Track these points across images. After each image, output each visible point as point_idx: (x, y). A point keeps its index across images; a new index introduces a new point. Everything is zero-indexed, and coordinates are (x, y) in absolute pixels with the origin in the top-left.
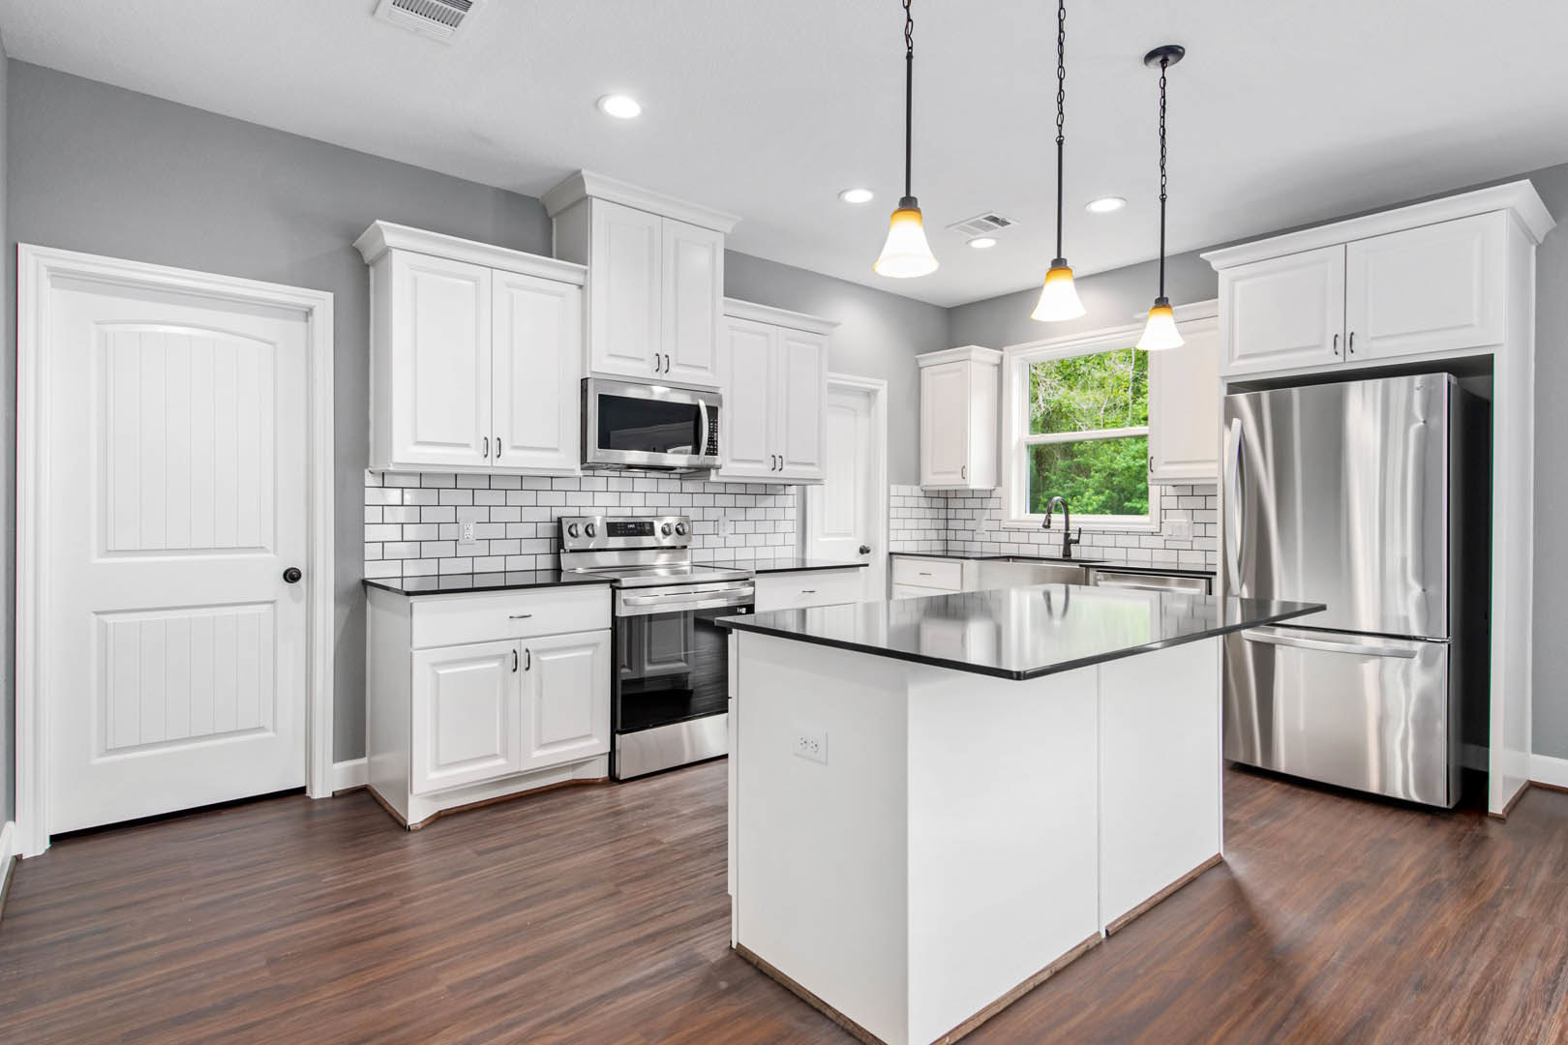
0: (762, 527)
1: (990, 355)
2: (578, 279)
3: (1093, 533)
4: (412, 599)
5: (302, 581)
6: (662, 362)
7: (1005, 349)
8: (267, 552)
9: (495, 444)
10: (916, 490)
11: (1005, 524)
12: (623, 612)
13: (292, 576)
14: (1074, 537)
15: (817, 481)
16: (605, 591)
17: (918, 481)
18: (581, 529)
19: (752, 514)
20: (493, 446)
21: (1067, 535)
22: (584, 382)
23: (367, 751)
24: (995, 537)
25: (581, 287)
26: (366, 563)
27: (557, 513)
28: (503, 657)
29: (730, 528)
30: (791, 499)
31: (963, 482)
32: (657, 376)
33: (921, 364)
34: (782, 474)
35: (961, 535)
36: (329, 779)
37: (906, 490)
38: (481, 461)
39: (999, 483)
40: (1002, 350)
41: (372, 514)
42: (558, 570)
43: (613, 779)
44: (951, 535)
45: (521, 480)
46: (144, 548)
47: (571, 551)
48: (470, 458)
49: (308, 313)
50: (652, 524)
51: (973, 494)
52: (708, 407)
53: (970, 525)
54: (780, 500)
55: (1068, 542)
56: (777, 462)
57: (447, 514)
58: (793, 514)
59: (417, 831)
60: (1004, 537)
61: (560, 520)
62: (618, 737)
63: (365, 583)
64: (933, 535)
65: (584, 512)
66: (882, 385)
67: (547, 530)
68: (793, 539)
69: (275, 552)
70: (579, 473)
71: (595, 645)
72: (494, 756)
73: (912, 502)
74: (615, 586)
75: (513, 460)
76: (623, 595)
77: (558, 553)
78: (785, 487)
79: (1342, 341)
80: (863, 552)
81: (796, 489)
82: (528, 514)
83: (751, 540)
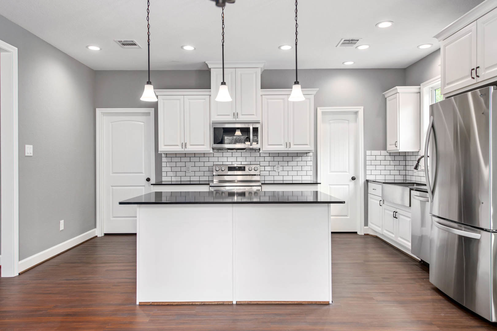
0: (295, 168)
1: (414, 89)
2: (208, 93)
7: (421, 84)
8: (143, 173)
10: (384, 152)
13: (148, 180)
15: (310, 151)
16: (208, 187)
17: (385, 149)
18: (219, 169)
19: (290, 164)
22: (211, 124)
24: (419, 174)
25: (209, 96)
26: (163, 177)
29: (281, 168)
30: (310, 158)
31: (395, 148)
32: (234, 120)
33: (386, 96)
34: (291, 149)
37: (378, 152)
38: (182, 149)
39: (420, 148)
40: (420, 86)
41: (164, 164)
44: (403, 173)
48: (178, 149)
49: (150, 114)
50: (244, 167)
51: (413, 154)
52: (253, 128)
54: (304, 158)
56: (288, 144)
57: (183, 164)
58: (311, 163)
64: (395, 172)
66: (360, 109)
68: (311, 173)
69: (145, 174)
70: (213, 151)
73: (382, 158)
75: (190, 149)
77: (214, 176)
78: (307, 153)
79: (474, 72)
80: (353, 179)
81: (311, 154)
82: (206, 164)
83: (290, 173)
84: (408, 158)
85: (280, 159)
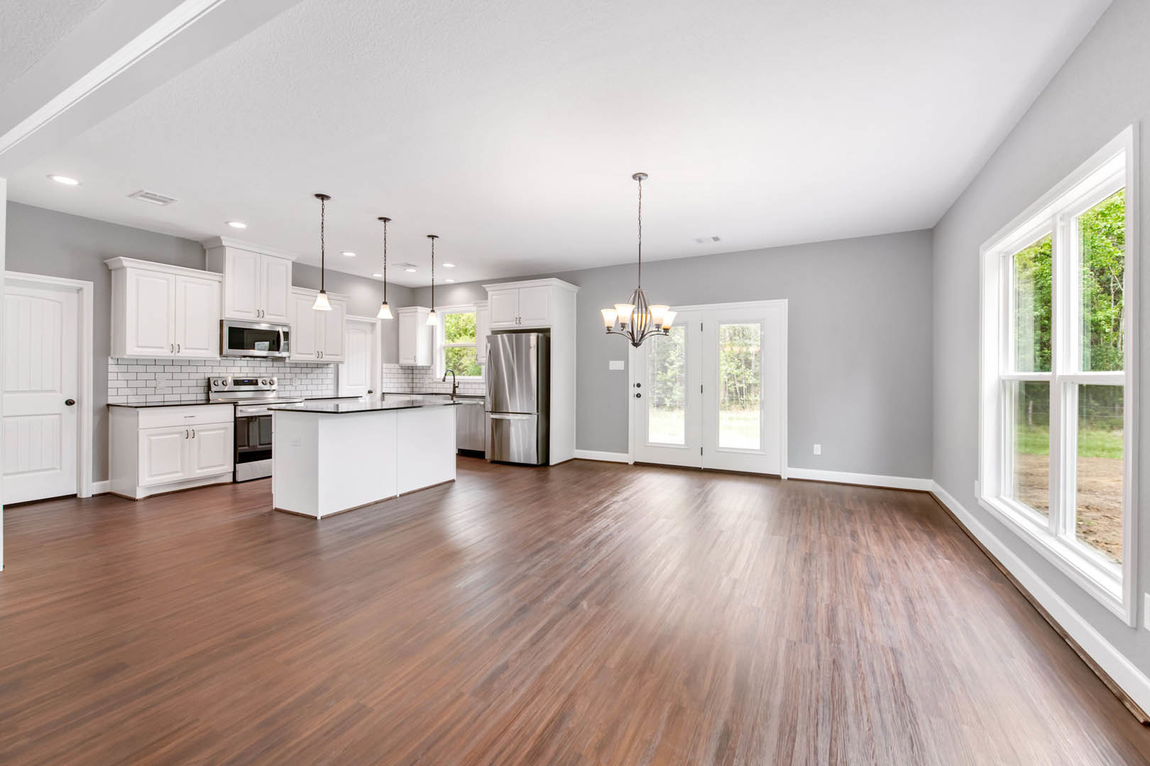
0: (315, 382)
2: (220, 280)
3: (464, 383)
4: (138, 409)
5: (76, 404)
6: (260, 313)
7: (435, 308)
8: (57, 392)
9: (177, 348)
10: (397, 366)
11: (435, 380)
12: (239, 415)
13: (70, 403)
14: (457, 385)
15: (342, 362)
16: (232, 407)
17: (398, 362)
18: (220, 382)
19: (309, 376)
20: (175, 348)
21: (454, 384)
22: (221, 322)
23: (110, 477)
24: (431, 385)
25: (220, 282)
26: (109, 397)
27: (209, 375)
28: (181, 433)
29: (299, 382)
30: (331, 370)
31: (415, 363)
32: (258, 319)
33: (399, 312)
34: (322, 359)
35: (419, 385)
36: (90, 488)
37: (392, 366)
38: (170, 354)
39: (432, 363)
41: (111, 376)
42: (208, 400)
43: (235, 482)
44: (411, 385)
45: (189, 362)
46: (20, 389)
47: (215, 392)
48: (165, 353)
49: (79, 290)
50: (257, 381)
51: (423, 368)
52: (284, 332)
53: (421, 380)
54: (325, 371)
55: (455, 387)
56: (319, 354)
57: (151, 376)
58: (332, 376)
59: (140, 500)
60: (434, 385)
61: (209, 379)
62: (237, 465)
63: (108, 405)
64: (406, 385)
65: (221, 375)
66: (378, 321)
67: (204, 383)
68: (332, 387)
69: (61, 392)
70: (219, 359)
71: (225, 428)
72: (177, 472)
73: (394, 371)
74: (235, 405)
75: (185, 353)
76: (239, 408)
77: (208, 393)
78: (328, 364)
79: (518, 320)
80: (370, 392)
81: (332, 366)
82: (192, 376)
83: (309, 387)
84: (415, 372)
85: (298, 370)
